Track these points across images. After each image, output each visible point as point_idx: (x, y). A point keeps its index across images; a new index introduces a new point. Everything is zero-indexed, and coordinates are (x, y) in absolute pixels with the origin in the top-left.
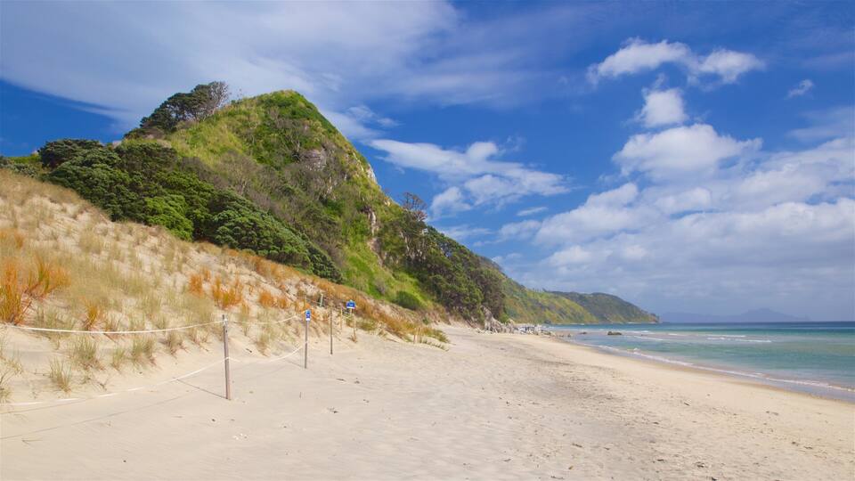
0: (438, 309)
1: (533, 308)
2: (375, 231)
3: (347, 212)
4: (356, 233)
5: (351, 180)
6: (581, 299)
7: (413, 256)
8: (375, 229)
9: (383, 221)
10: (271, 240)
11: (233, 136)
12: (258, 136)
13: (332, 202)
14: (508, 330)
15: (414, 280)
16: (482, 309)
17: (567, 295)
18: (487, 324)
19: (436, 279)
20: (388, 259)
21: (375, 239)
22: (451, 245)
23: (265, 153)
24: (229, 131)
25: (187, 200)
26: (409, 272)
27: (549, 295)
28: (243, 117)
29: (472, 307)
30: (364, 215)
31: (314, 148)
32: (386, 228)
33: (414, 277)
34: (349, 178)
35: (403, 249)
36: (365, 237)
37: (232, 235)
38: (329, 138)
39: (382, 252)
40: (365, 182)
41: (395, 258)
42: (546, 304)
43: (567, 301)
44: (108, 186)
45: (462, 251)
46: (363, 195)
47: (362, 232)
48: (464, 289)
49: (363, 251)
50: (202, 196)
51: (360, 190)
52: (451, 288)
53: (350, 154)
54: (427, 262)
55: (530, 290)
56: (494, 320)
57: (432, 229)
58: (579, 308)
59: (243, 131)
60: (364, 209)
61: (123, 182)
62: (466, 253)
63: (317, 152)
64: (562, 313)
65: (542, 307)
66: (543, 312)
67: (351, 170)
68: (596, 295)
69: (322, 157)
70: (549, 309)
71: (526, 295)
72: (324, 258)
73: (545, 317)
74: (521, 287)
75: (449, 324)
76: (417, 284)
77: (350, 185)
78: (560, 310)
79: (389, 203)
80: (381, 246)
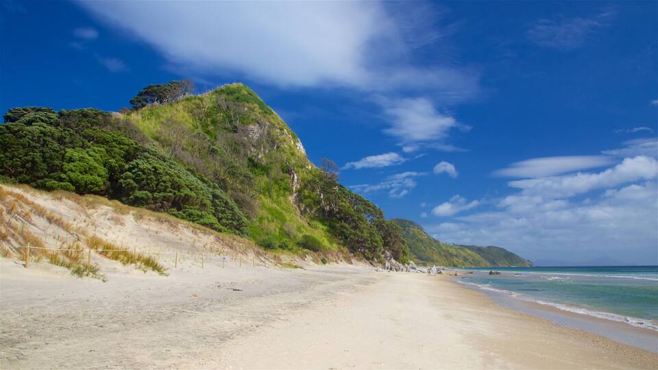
0: (342, 252)
1: (445, 256)
2: (296, 188)
3: (273, 173)
4: (280, 190)
5: (280, 149)
6: (479, 250)
7: (327, 208)
8: (296, 187)
9: (303, 180)
10: (169, 184)
11: (186, 115)
12: (208, 115)
13: (261, 165)
14: (405, 269)
15: (325, 228)
16: (384, 253)
17: (469, 247)
18: (388, 264)
19: (342, 227)
20: (305, 210)
21: (295, 195)
22: (357, 200)
23: (211, 128)
24: (184, 111)
25: (107, 151)
26: (322, 221)
27: (457, 247)
28: (197, 101)
29: (373, 250)
30: (287, 175)
31: (250, 123)
32: (306, 186)
33: (325, 225)
34: (278, 147)
35: (319, 202)
36: (287, 193)
37: (134, 179)
38: (265, 117)
39: (301, 204)
40: (291, 151)
41: (311, 209)
42: (455, 253)
43: (469, 251)
44: (36, 138)
45: (366, 204)
46: (288, 160)
47: (285, 189)
48: (366, 235)
49: (284, 204)
50: (121, 149)
51: (285, 157)
52: (355, 234)
53: (281, 129)
54: (338, 213)
55: (444, 244)
56: (393, 261)
57: (342, 186)
58: (477, 257)
59: (196, 111)
60: (288, 171)
61: (52, 136)
62: (370, 206)
63: (251, 126)
64: (465, 259)
65: (451, 255)
66: (453, 259)
67: (281, 141)
68: (489, 247)
69: (256, 130)
70: (456, 256)
71: (440, 247)
72: (226, 203)
73: (453, 262)
74: (436, 242)
75: (351, 263)
76: (328, 231)
77: (278, 153)
78: (464, 257)
79: (310, 167)
80: (300, 200)
